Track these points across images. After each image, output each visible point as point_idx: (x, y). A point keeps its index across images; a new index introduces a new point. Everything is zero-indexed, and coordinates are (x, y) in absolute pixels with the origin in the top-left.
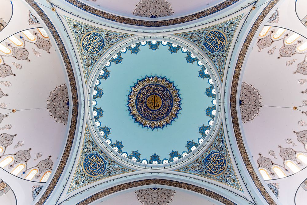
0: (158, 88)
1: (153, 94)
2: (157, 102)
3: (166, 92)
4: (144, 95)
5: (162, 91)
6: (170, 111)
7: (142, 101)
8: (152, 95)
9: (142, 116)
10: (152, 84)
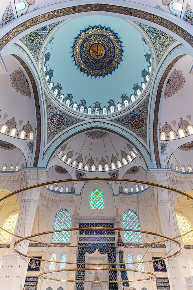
0: (102, 38)
1: (96, 43)
2: (100, 52)
3: (109, 43)
4: (87, 45)
5: (105, 41)
6: (112, 61)
7: (86, 51)
8: (95, 45)
9: (86, 65)
10: (96, 34)
